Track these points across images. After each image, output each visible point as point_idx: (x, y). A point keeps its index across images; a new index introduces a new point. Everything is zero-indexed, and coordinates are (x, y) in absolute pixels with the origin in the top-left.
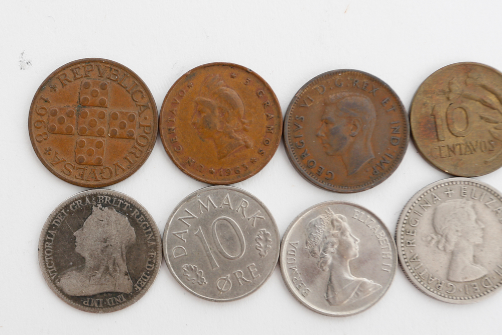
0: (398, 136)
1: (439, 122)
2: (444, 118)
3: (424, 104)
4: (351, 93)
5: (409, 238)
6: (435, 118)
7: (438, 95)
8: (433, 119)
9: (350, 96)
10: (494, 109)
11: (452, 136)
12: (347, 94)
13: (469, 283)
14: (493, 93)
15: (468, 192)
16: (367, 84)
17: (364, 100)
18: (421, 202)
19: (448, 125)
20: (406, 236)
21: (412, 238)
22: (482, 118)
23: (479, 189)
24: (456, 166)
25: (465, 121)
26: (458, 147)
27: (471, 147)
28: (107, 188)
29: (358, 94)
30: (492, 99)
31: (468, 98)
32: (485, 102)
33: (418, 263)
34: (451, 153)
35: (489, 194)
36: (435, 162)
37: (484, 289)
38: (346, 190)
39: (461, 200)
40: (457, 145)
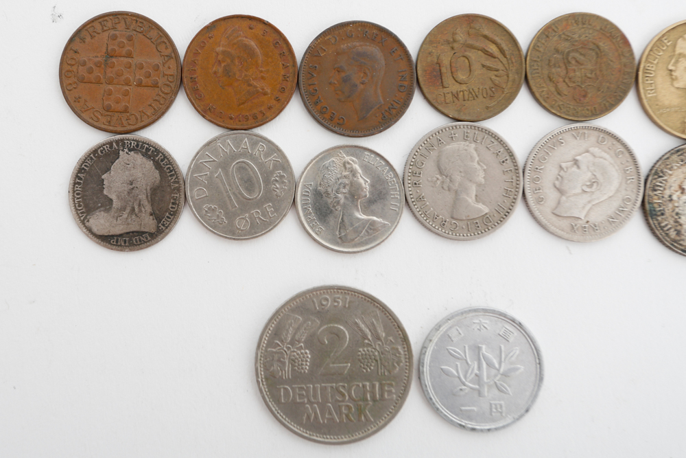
0: (406, 84)
1: (444, 70)
2: (449, 67)
3: (430, 53)
4: (362, 43)
5: (416, 178)
6: (440, 66)
7: (442, 45)
8: (438, 68)
9: (361, 46)
10: (495, 58)
11: (456, 83)
12: (358, 44)
13: (471, 221)
14: (494, 42)
15: (471, 135)
16: (377, 35)
17: (374, 50)
18: (426, 145)
19: (452, 73)
20: (413, 177)
21: (419, 179)
22: (483, 66)
23: (480, 132)
24: (459, 111)
25: (469, 69)
26: (462, 93)
27: (473, 93)
28: (134, 133)
29: (368, 44)
30: (493, 49)
31: (471, 47)
32: (487, 51)
33: (424, 202)
34: (455, 99)
35: (490, 137)
36: (440, 108)
37: (486, 227)
38: (357, 134)
39: (464, 143)
40: (460, 92)
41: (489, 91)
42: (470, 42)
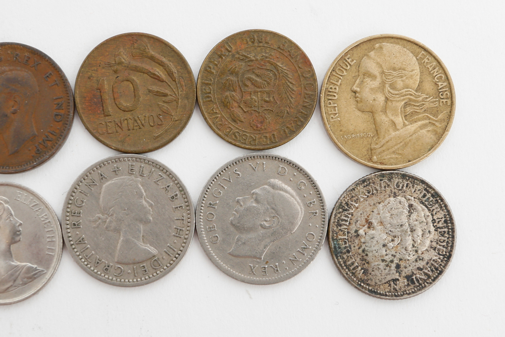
0: (62, 112)
1: (106, 96)
2: (111, 92)
3: (89, 78)
4: (12, 68)
5: (76, 219)
6: (100, 92)
7: (103, 68)
8: (99, 94)
9: (11, 70)
10: (163, 81)
11: (119, 110)
12: (7, 68)
13: (138, 265)
14: (161, 64)
15: (136, 169)
16: (29, 58)
18: (87, 181)
19: (114, 99)
20: (71, 217)
21: (79, 218)
22: (150, 91)
23: (147, 165)
24: (123, 142)
26: (126, 122)
27: (139, 122)
29: (19, 68)
30: (160, 72)
31: (136, 70)
32: (154, 74)
33: (84, 245)
34: (118, 129)
35: (157, 170)
36: (101, 138)
37: (154, 271)
38: (10, 171)
39: (129, 177)
40: (124, 120)
41: (156, 119)
42: (134, 63)
